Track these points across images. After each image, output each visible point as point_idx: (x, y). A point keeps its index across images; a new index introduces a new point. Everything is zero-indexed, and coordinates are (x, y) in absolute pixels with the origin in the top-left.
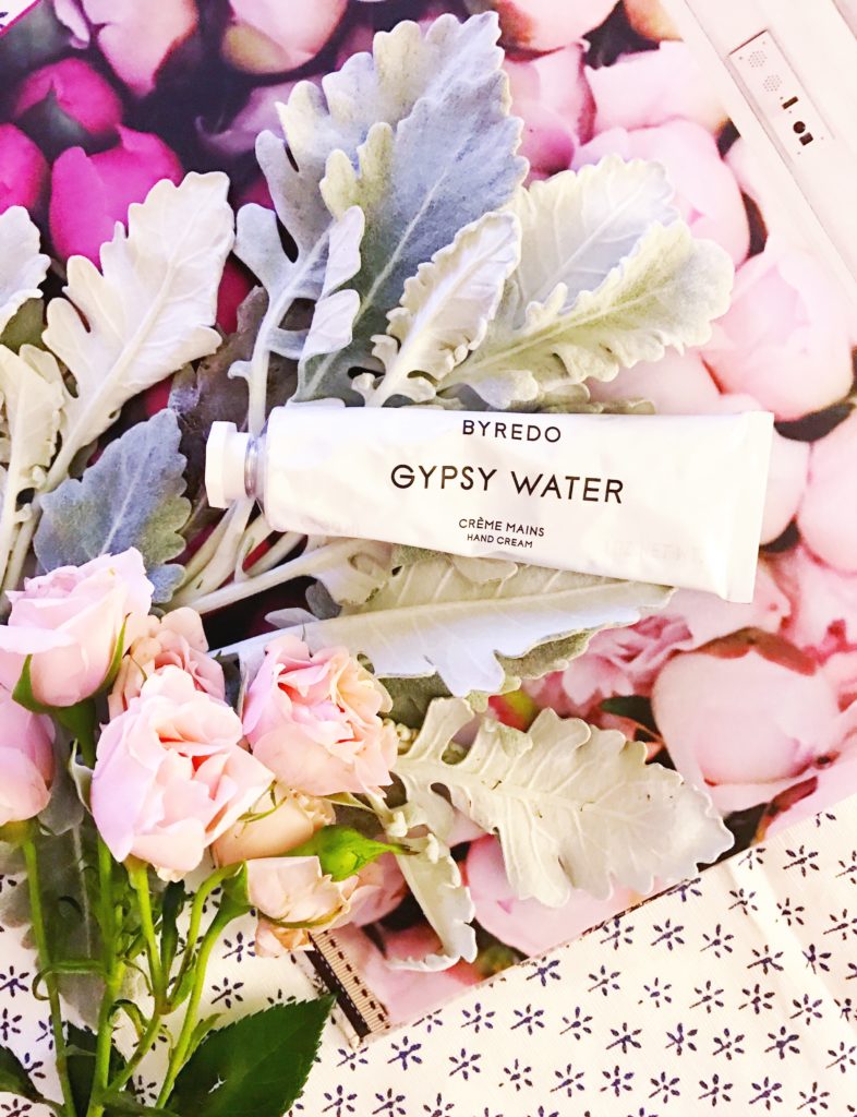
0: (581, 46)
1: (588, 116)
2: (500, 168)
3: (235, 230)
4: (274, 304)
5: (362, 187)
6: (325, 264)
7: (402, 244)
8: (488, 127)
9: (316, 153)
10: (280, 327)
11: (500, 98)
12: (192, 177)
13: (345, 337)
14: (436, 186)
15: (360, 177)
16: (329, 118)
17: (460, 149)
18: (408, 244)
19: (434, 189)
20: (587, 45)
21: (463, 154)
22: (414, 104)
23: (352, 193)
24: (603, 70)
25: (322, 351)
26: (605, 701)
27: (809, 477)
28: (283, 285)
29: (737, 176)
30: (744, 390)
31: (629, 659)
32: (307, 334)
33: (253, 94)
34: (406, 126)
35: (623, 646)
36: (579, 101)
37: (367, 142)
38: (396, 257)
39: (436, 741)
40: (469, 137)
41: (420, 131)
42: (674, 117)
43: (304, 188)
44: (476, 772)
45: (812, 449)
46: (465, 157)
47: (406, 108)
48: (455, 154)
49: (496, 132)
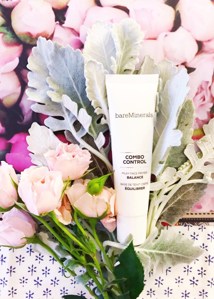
0: (57, 24)
1: (73, 31)
2: (75, 57)
3: (49, 128)
4: (71, 130)
5: (58, 92)
6: (70, 112)
7: (77, 91)
8: (64, 54)
9: (44, 97)
10: (77, 132)
11: (60, 47)
12: (30, 131)
13: (89, 118)
14: (69, 75)
15: (56, 91)
16: (37, 90)
17: (65, 64)
18: (78, 90)
19: (70, 76)
20: (58, 22)
21: (66, 64)
22: (47, 68)
23: (58, 95)
24: (66, 22)
25: (89, 126)
26: (210, 112)
27: (189, 31)
28: (68, 125)
29: (108, 6)
30: (159, 34)
31: (204, 100)
32: (83, 127)
33: (20, 106)
34: (51, 73)
35: (200, 99)
36: (69, 31)
37: (49, 84)
38: (79, 95)
39: (194, 157)
40: (63, 60)
41: (55, 71)
42: (86, 12)
43: (50, 105)
44: (207, 153)
45: (182, 27)
46: (68, 64)
47: (47, 71)
48: (65, 66)
49: (67, 53)
